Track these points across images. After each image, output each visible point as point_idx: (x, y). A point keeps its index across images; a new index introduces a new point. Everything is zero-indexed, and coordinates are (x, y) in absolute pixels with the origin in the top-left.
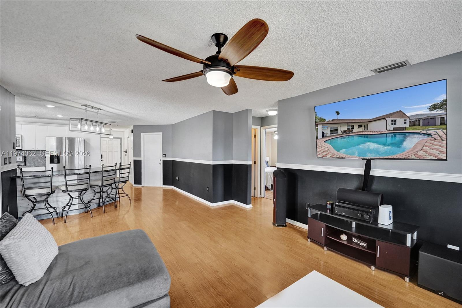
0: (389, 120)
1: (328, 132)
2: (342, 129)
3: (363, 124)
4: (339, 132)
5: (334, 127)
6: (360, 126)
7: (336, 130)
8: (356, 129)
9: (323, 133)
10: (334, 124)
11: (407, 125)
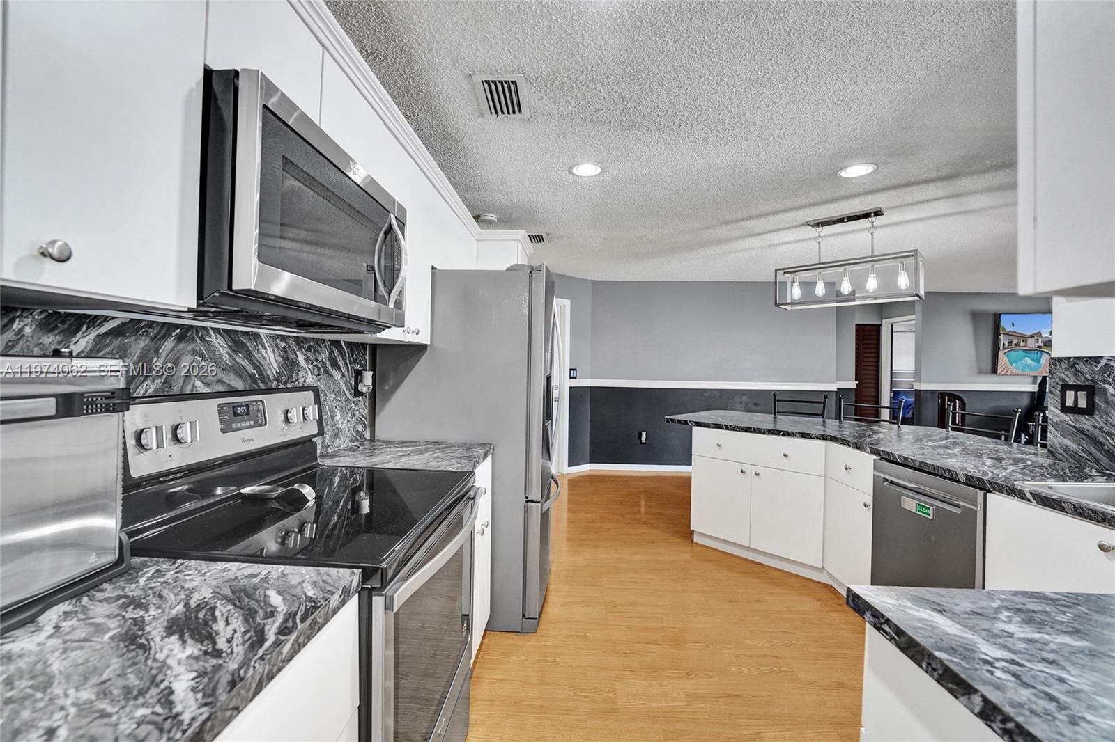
0: (1036, 338)
1: (1006, 343)
2: (1015, 342)
3: (1025, 339)
4: (1013, 346)
5: (1011, 337)
6: (1023, 341)
7: (1011, 342)
8: (1022, 344)
9: (1004, 344)
10: (1011, 335)
11: (1042, 345)
